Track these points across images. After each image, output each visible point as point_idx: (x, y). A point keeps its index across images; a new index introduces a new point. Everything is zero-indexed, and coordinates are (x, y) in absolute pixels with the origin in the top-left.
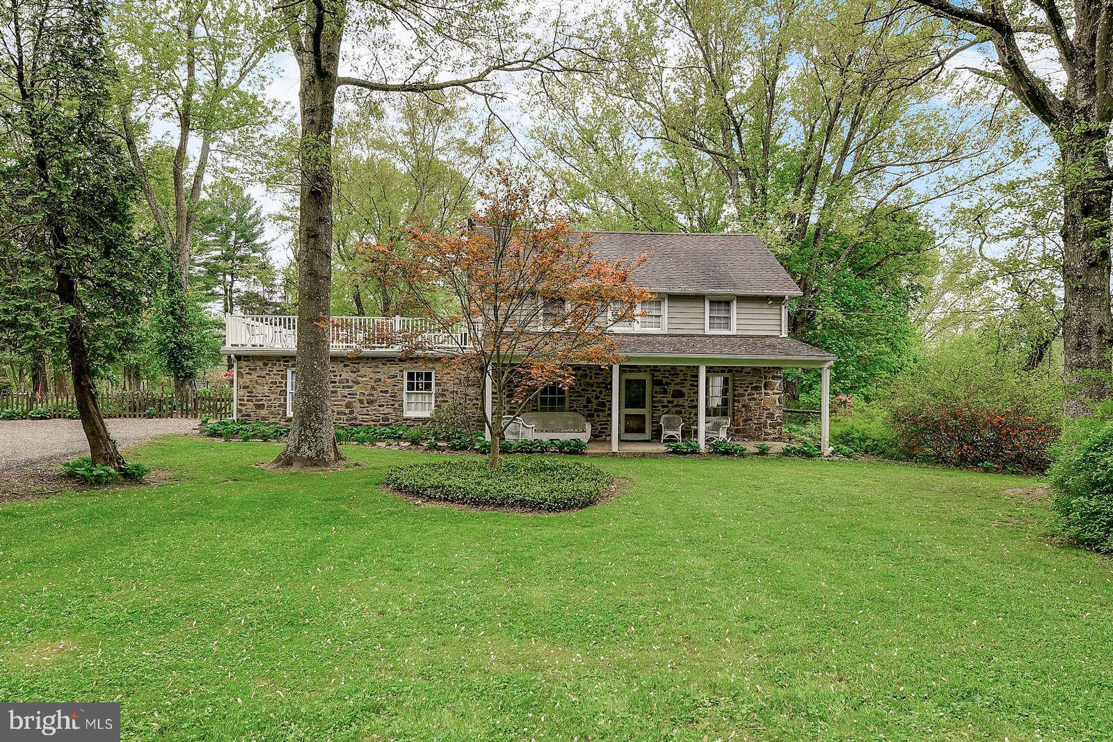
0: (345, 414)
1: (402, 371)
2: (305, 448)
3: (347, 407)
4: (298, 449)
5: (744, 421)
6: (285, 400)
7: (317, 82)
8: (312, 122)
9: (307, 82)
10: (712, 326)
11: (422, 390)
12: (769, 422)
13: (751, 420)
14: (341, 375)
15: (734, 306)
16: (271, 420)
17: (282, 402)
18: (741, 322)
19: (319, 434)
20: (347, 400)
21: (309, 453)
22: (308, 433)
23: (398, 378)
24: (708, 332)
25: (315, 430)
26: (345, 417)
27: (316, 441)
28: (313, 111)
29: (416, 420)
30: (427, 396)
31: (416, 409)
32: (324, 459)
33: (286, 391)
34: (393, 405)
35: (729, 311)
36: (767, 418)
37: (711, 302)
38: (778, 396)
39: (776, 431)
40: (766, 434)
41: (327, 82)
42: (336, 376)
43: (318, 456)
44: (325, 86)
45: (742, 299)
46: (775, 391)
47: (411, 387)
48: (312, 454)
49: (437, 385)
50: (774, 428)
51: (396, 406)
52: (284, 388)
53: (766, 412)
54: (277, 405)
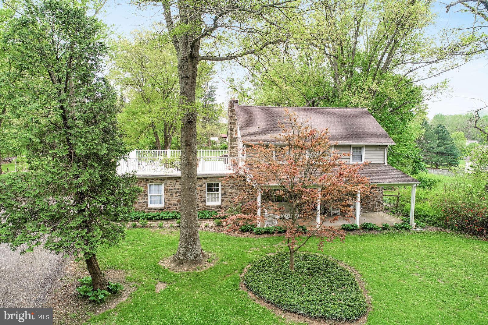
0: (177, 205)
1: (205, 183)
2: (189, 254)
3: (178, 202)
4: (185, 255)
5: (366, 203)
6: (147, 199)
7: (189, 61)
8: (187, 83)
9: (184, 61)
10: (353, 160)
11: (214, 191)
12: (377, 203)
13: (369, 203)
14: (175, 186)
15: (364, 150)
16: (140, 209)
17: (146, 200)
18: (367, 157)
19: (195, 247)
20: (178, 198)
21: (191, 257)
22: (190, 247)
23: (203, 187)
24: (351, 162)
25: (193, 245)
26: (177, 207)
27: (194, 250)
28: (187, 77)
29: (213, 207)
30: (217, 195)
31: (212, 201)
32: (199, 260)
33: (147, 195)
34: (201, 200)
35: (361, 152)
36: (376, 201)
37: (353, 148)
38: (381, 191)
39: (380, 207)
40: (376, 209)
41: (194, 61)
42: (173, 186)
43: (195, 258)
44: (193, 64)
45: (367, 147)
46: (380, 189)
47: (209, 190)
48: (192, 257)
49: (222, 189)
50: (379, 206)
51: (202, 200)
52: (146, 194)
53: (376, 199)
54: (143, 202)
